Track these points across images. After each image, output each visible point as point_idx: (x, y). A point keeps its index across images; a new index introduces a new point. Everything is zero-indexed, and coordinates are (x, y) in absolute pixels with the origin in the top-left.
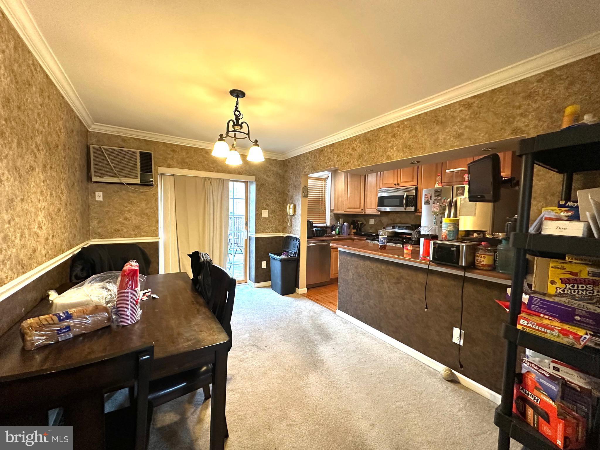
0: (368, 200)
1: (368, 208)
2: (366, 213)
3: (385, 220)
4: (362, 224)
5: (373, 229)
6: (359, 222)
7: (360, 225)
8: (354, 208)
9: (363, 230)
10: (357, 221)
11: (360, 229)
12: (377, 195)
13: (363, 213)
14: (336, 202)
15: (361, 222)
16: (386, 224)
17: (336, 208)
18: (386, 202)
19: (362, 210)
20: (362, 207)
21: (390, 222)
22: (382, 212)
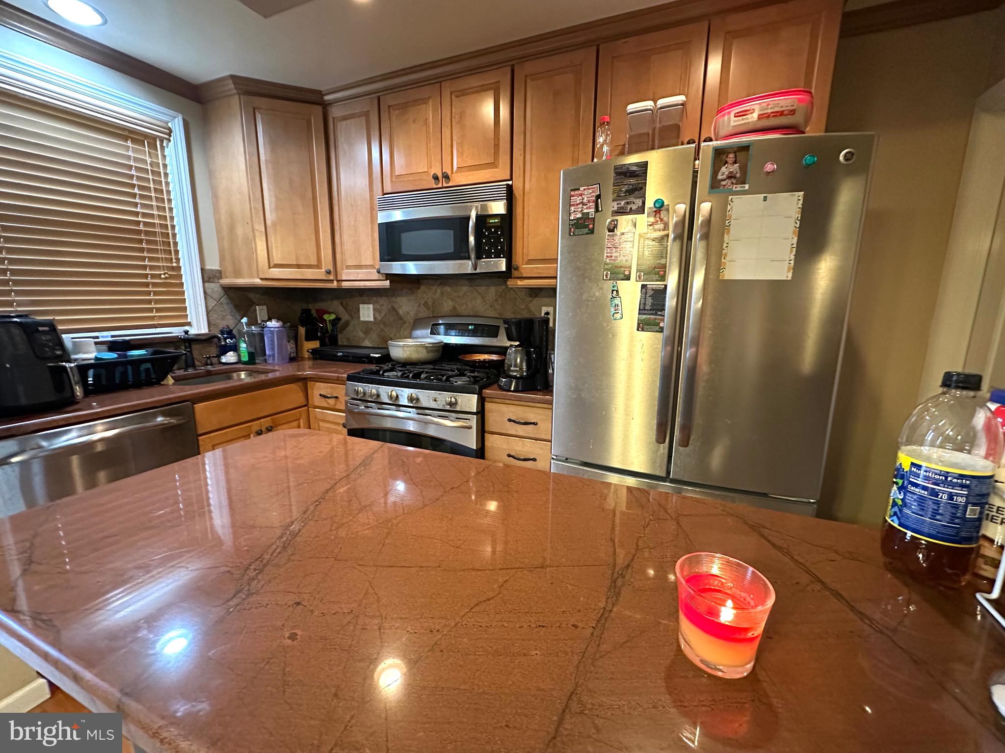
0: (346, 239)
1: (348, 267)
2: (345, 285)
3: (406, 305)
4: (338, 319)
5: (374, 336)
6: (326, 317)
7: (329, 327)
8: (299, 266)
9: (342, 340)
10: (318, 311)
11: (334, 341)
12: (373, 218)
13: (335, 285)
14: (226, 245)
15: (333, 317)
16: (410, 319)
17: (230, 268)
18: (409, 241)
19: (328, 272)
20: (327, 264)
21: (424, 313)
22: (397, 279)
